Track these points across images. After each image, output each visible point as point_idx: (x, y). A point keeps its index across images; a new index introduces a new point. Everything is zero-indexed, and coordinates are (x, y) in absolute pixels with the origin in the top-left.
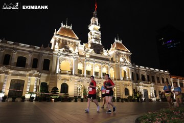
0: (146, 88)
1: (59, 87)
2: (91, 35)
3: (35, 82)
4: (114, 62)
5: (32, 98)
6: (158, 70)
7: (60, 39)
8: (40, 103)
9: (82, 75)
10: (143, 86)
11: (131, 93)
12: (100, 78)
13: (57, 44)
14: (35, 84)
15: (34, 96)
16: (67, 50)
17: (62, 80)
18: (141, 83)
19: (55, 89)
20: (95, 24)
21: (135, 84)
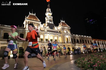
0: (79, 47)
4: (61, 33)
9: (43, 41)
13: (27, 24)
18: (77, 44)
20: (49, 12)
21: (73, 45)
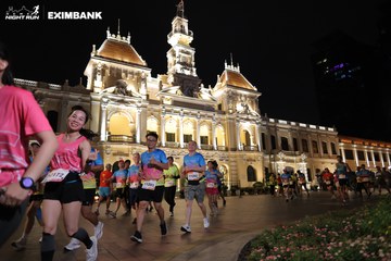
2: (174, 55)
4: (224, 113)
6: (314, 127)
7: (105, 66)
10: (284, 160)
11: (260, 176)
13: (99, 77)
16: (122, 89)
17: (114, 154)
18: (281, 155)
20: (182, 32)
21: (268, 157)
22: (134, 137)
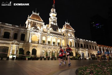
0: (83, 52)
1: (31, 51)
2: (51, 19)
3: (16, 48)
5: (13, 58)
6: (90, 41)
7: (31, 21)
8: (19, 61)
9: (45, 44)
11: (74, 55)
12: (56, 46)
13: (30, 24)
14: (15, 49)
15: (15, 56)
16: (36, 28)
17: (33, 47)
18: (80, 49)
19: (28, 52)
22: (39, 42)
